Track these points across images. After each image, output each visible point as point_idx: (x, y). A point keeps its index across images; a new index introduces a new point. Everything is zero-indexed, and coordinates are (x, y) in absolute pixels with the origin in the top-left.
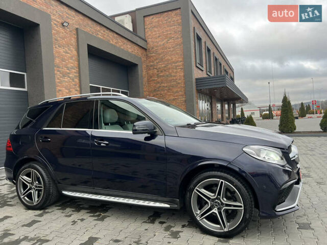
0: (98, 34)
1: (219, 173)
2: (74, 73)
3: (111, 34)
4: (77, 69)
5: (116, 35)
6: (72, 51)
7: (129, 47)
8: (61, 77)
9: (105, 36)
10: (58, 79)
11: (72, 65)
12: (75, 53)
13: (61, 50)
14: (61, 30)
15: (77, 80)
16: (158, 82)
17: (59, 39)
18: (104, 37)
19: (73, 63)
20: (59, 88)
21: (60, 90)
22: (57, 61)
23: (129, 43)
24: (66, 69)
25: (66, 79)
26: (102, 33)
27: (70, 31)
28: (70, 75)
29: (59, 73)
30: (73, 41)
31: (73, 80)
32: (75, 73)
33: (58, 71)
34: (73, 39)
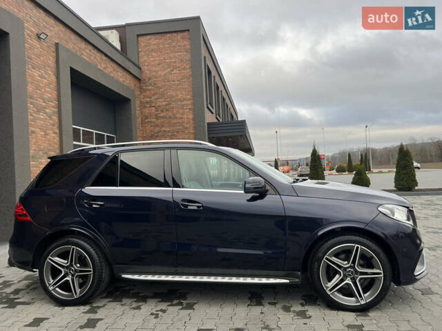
0: (82, 54)
1: (353, 238)
2: (51, 109)
3: (99, 55)
4: (56, 102)
5: (104, 58)
6: (49, 75)
7: (119, 74)
8: (35, 112)
9: (92, 58)
10: (31, 115)
11: (49, 95)
12: (53, 78)
13: (36, 73)
14: (36, 43)
15: (55, 118)
16: (157, 125)
17: (33, 56)
18: (90, 58)
19: (50, 93)
20: (33, 129)
21: (33, 132)
22: (30, 88)
23: (120, 70)
24: (41, 101)
25: (42, 116)
26: (87, 53)
27: (48, 47)
28: (47, 111)
29: (31, 106)
30: (51, 61)
31: (50, 117)
32: (53, 107)
33: (31, 103)
34: (51, 58)
